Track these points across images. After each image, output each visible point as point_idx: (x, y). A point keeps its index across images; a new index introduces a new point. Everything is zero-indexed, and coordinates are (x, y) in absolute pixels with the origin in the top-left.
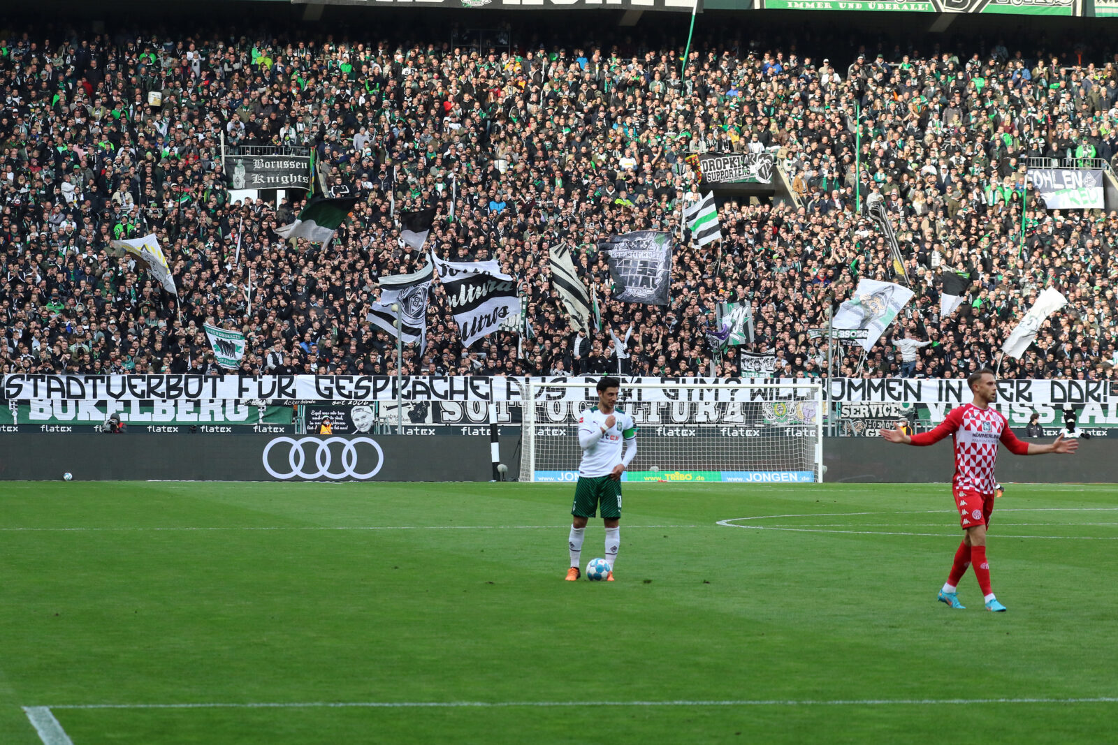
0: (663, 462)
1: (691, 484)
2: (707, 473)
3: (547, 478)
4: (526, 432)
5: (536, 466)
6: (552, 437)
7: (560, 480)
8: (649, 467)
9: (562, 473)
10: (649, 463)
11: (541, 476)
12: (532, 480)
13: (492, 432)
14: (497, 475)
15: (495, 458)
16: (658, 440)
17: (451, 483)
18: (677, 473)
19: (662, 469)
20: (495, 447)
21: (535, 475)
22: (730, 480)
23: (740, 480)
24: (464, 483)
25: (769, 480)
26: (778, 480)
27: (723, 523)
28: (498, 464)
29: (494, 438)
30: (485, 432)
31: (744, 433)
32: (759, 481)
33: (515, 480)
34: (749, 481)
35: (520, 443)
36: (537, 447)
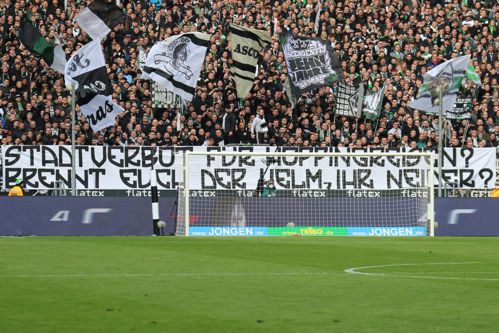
0: (298, 219)
1: (323, 238)
2: (336, 228)
3: (200, 232)
4: (182, 194)
5: (190, 222)
6: (204, 198)
7: (211, 234)
8: (286, 223)
9: (212, 229)
10: (286, 219)
11: (194, 231)
12: (187, 235)
13: (152, 194)
14: (157, 231)
15: (156, 216)
16: (294, 200)
17: (119, 237)
18: (310, 228)
19: (297, 224)
20: (155, 206)
21: (190, 231)
22: (355, 234)
23: (364, 234)
24: (130, 237)
25: (389, 234)
26: (396, 234)
27: (350, 271)
28: (158, 220)
29: (155, 198)
30: (147, 194)
31: (367, 194)
32: (380, 235)
33: (173, 234)
34: (371, 235)
35: (176, 203)
36: (191, 206)
